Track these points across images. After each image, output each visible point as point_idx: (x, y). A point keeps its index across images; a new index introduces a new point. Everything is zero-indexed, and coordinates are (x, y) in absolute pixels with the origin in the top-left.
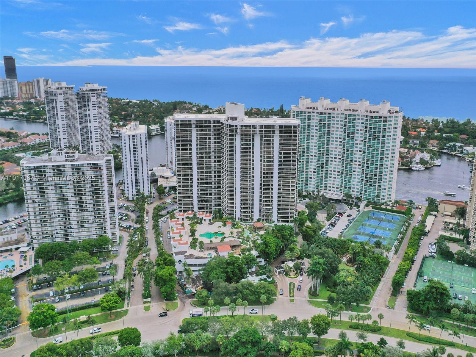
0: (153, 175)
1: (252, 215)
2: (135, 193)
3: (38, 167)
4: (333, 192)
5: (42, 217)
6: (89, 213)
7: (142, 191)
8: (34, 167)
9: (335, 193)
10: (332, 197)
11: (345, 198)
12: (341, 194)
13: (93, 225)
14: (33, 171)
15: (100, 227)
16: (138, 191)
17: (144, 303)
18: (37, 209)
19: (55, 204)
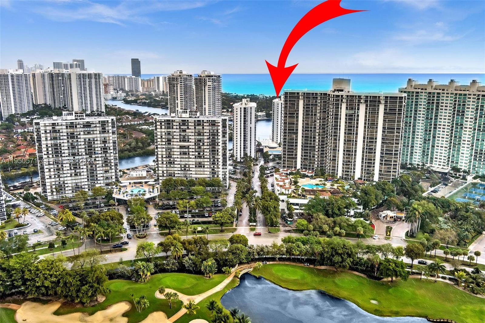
0: (259, 144)
1: (354, 175)
2: (242, 156)
3: (167, 120)
4: (439, 166)
5: (168, 159)
6: (206, 160)
7: (249, 155)
8: (165, 120)
9: (442, 167)
10: (438, 170)
11: (452, 172)
12: (448, 168)
13: (208, 170)
14: (163, 124)
15: (214, 173)
16: (245, 154)
17: (250, 226)
18: (164, 153)
19: (179, 150)
